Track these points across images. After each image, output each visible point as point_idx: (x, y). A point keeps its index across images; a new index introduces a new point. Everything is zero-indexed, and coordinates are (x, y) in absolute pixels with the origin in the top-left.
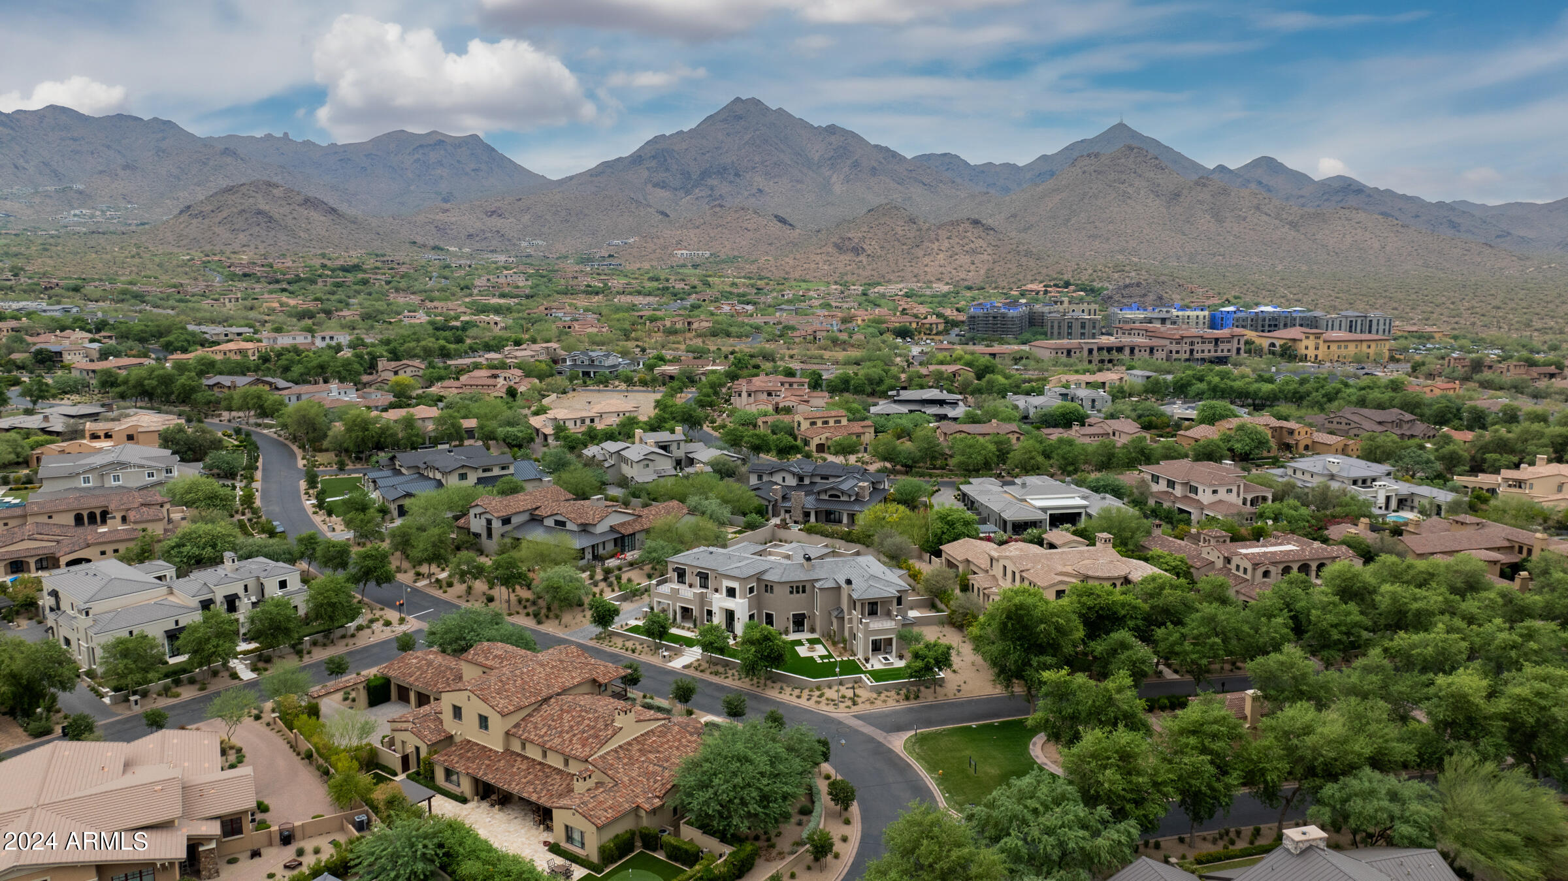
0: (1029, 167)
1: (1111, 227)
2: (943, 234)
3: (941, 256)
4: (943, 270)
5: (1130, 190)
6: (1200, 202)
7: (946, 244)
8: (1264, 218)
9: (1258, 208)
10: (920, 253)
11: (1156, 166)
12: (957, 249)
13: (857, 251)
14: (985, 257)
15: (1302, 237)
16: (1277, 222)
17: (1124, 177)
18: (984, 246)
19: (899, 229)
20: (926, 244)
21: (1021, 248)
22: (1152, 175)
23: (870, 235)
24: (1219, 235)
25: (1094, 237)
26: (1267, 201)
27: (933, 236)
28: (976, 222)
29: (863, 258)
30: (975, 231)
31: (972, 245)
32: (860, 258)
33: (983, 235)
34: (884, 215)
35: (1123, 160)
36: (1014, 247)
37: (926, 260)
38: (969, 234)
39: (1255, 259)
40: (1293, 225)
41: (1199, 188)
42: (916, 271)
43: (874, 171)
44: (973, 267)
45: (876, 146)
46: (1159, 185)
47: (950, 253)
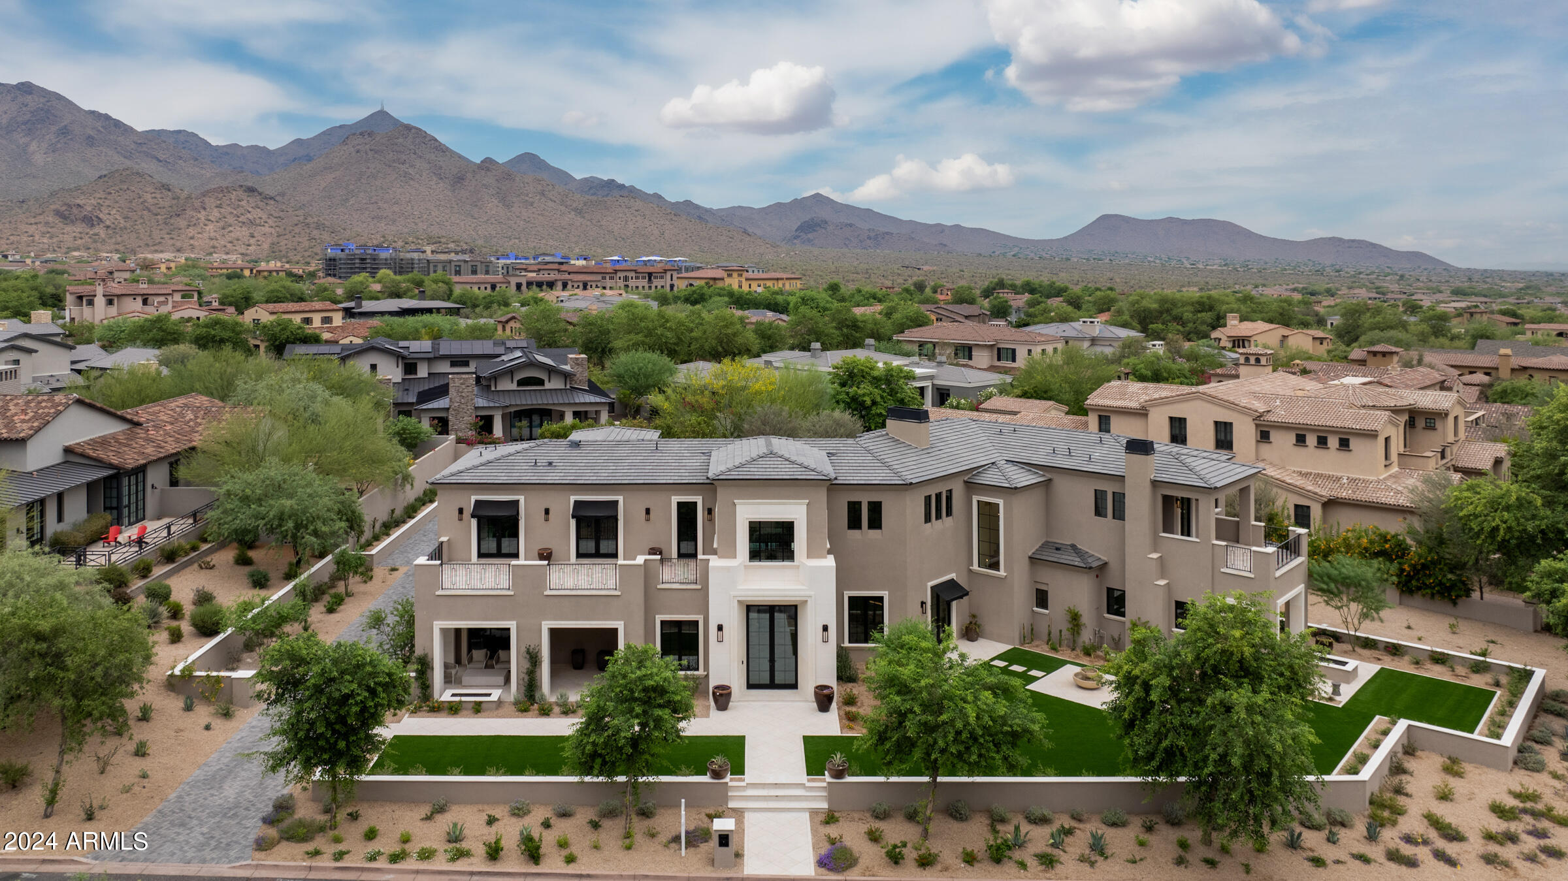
0: (282, 151)
1: (396, 208)
2: (210, 202)
3: (211, 227)
4: (215, 243)
5: (411, 171)
6: (486, 186)
7: (216, 213)
8: (550, 204)
9: (543, 194)
10: (182, 223)
11: (436, 148)
12: (231, 220)
13: (90, 221)
14: (267, 229)
15: (589, 223)
16: (563, 208)
17: (404, 157)
18: (264, 217)
19: (148, 197)
20: (189, 212)
21: (310, 220)
22: (433, 156)
23: (107, 203)
24: (509, 219)
25: (379, 218)
26: (550, 187)
27: (197, 204)
28: (251, 190)
29: (100, 230)
30: (251, 200)
31: (249, 215)
32: (96, 230)
33: (261, 204)
34: (122, 182)
35: (401, 140)
36: (301, 218)
37: (191, 231)
38: (243, 203)
39: (551, 242)
40: (579, 212)
41: (483, 172)
42: (179, 244)
43: (90, 141)
44: (252, 241)
45: (93, 112)
46: (441, 168)
47: (221, 224)
